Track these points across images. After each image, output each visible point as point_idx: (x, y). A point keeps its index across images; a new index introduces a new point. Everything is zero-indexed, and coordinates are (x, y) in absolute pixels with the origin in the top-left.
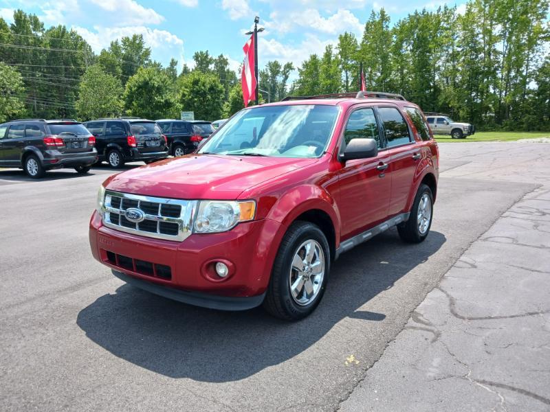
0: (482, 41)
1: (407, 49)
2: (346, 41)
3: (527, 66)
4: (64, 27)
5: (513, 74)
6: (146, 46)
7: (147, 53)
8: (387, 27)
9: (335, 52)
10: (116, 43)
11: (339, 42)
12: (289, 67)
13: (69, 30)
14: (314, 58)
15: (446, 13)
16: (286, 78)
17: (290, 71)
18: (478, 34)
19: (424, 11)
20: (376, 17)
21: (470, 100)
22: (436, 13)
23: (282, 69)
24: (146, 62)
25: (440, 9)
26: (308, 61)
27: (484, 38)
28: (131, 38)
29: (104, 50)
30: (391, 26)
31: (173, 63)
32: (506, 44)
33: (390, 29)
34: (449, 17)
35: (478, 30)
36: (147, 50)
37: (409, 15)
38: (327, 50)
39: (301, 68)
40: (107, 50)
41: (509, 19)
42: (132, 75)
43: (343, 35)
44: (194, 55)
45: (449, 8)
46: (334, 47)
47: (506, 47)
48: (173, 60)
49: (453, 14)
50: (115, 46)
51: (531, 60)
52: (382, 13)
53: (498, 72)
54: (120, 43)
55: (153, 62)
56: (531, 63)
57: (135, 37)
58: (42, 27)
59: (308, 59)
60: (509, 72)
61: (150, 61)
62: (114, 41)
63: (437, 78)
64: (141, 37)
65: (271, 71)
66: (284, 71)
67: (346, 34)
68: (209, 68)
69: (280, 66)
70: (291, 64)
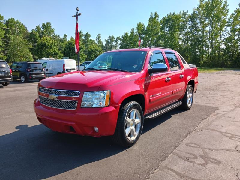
0: (200, 26)
1: (167, 30)
2: (139, 25)
3: (221, 38)
4: (14, 19)
5: (214, 41)
6: (52, 27)
8: (158, 20)
9: (135, 31)
10: (39, 26)
11: (137, 27)
12: (118, 38)
14: (126, 34)
15: (183, 14)
16: (117, 43)
18: (198, 23)
19: (174, 13)
20: (153, 15)
21: (195, 53)
22: (179, 14)
25: (181, 12)
27: (201, 25)
28: (46, 24)
29: (33, 29)
30: (160, 19)
31: (65, 36)
32: (211, 28)
33: (159, 20)
34: (185, 16)
35: (198, 21)
37: (168, 14)
38: (132, 30)
40: (34, 29)
41: (212, 17)
43: (139, 23)
45: (185, 12)
46: (135, 29)
47: (211, 29)
48: (65, 34)
49: (187, 14)
50: (38, 28)
51: (222, 35)
52: (156, 14)
53: (207, 40)
54: (41, 26)
56: (222, 37)
57: (47, 24)
58: (3, 18)
60: (212, 40)
61: (55, 34)
62: (38, 25)
63: (180, 43)
64: (50, 24)
65: (111, 40)
66: (116, 40)
67: (140, 23)
68: (82, 38)
69: (114, 38)
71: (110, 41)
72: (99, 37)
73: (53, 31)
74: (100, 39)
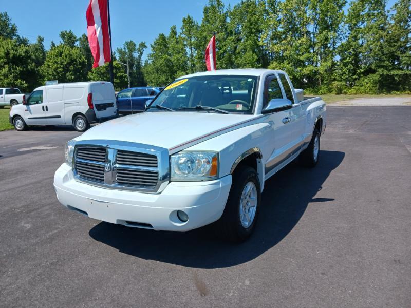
2: (188, 22)
6: (12, 22)
9: (179, 31)
11: (183, 24)
12: (143, 45)
14: (162, 36)
16: (142, 54)
17: (144, 49)
23: (137, 47)
24: (14, 37)
26: (158, 39)
27: (300, 21)
31: (41, 40)
32: (316, 26)
36: (14, 26)
39: (153, 44)
43: (186, 18)
44: (60, 34)
47: (315, 29)
48: (39, 37)
55: (21, 38)
59: (157, 37)
61: (18, 36)
64: (6, 15)
65: (128, 48)
66: (139, 49)
67: (189, 17)
68: (75, 45)
69: (135, 45)
70: (145, 43)
71: (127, 51)
73: (14, 29)
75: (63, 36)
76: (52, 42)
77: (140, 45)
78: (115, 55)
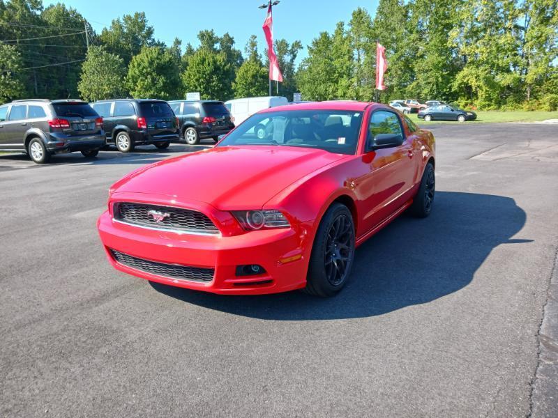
2: (359, 16)
4: (63, 5)
6: (149, 24)
7: (150, 32)
11: (352, 18)
12: (298, 45)
13: (67, 8)
14: (325, 35)
16: (295, 56)
17: (299, 50)
23: (290, 48)
24: (149, 41)
26: (318, 39)
28: (133, 15)
29: (105, 29)
31: (178, 42)
33: (406, 3)
36: (150, 28)
38: (338, 27)
39: (311, 46)
40: (108, 29)
42: (136, 55)
43: (356, 10)
44: (199, 33)
48: (177, 39)
50: (116, 24)
54: (122, 21)
55: (156, 42)
57: (137, 16)
58: (40, 5)
59: (318, 36)
61: (154, 39)
62: (116, 20)
64: (143, 15)
65: (279, 49)
66: (292, 50)
67: (359, 9)
68: (215, 47)
69: (287, 45)
70: (300, 42)
71: (277, 53)
72: (254, 45)
74: (255, 49)
75: (202, 36)
76: (189, 45)
77: (293, 45)
78: (261, 59)
